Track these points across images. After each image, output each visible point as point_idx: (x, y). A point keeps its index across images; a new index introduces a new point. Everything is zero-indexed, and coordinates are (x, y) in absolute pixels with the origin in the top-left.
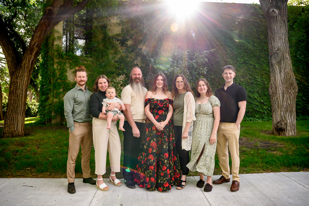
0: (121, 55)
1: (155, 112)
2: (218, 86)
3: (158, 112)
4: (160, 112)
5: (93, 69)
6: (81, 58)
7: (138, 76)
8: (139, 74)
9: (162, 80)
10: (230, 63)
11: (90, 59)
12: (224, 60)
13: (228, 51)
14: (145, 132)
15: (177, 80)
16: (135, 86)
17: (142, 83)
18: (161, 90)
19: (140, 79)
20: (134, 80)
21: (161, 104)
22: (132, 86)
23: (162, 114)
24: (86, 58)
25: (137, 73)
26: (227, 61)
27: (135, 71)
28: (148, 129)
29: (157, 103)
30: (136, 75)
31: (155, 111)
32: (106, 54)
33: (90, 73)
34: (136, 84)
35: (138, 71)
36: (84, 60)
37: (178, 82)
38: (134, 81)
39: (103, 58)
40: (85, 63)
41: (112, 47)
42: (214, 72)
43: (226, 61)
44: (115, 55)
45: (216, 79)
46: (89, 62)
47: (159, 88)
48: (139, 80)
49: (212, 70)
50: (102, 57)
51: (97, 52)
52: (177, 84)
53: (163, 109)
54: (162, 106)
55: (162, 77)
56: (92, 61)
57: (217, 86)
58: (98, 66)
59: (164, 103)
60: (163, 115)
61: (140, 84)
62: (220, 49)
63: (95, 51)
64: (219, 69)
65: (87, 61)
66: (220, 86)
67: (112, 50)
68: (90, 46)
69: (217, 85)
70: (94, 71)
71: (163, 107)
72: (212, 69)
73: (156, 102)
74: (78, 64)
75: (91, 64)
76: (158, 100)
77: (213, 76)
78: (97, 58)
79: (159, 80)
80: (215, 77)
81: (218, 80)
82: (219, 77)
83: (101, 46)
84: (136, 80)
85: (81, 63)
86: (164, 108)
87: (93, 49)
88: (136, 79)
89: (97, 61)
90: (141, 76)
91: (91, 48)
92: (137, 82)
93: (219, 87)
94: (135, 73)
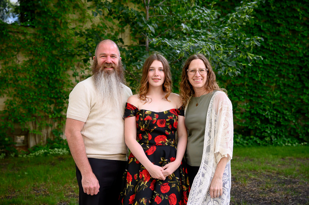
0: (91, 24)
1: (148, 139)
2: (278, 79)
3: (153, 138)
4: (160, 140)
5: (37, 50)
6: (10, 28)
7: (110, 60)
8: (113, 56)
9: (160, 69)
10: (302, 35)
11: (31, 31)
12: (289, 30)
13: (299, 10)
14: (125, 183)
15: (191, 67)
16: (103, 81)
17: (119, 74)
18: (159, 90)
19: (114, 65)
20: (101, 69)
21: (162, 123)
22: (95, 80)
23: (164, 143)
24: (23, 28)
25: (107, 52)
26: (297, 30)
27: (104, 49)
28: (133, 177)
29: (152, 121)
30: (105, 56)
31: (148, 137)
32: (63, 21)
33: (31, 58)
34: (104, 76)
35: (112, 47)
36: (18, 32)
37: (194, 71)
38: (102, 71)
39: (57, 28)
40: (20, 38)
41: (74, 8)
42: (270, 53)
43: (295, 30)
44: (81, 24)
45: (274, 66)
46: (28, 37)
47: (154, 87)
48: (112, 67)
49: (266, 49)
50: (55, 28)
51: (44, 16)
52: (191, 75)
53: (164, 134)
54: (164, 126)
55: (161, 63)
56: (35, 34)
57: (275, 79)
58: (47, 44)
59: (168, 118)
60: (166, 145)
61: (113, 78)
62: (283, 8)
63: (39, 14)
64: (280, 46)
65: (25, 34)
66: (282, 79)
67: (74, 13)
68: (29, 5)
69: (276, 77)
70: (40, 54)
71: (166, 128)
72: (265, 47)
73: (150, 118)
74: (6, 39)
75: (33, 40)
76: (153, 113)
77: (268, 59)
78: (45, 29)
79: (153, 69)
80: (271, 61)
81: (279, 67)
82: (279, 62)
83: (52, 5)
84: (105, 67)
85: (12, 39)
86: (169, 130)
87: (36, 11)
88: (106, 65)
89: (44, 34)
90: (117, 60)
91: (31, 9)
92: (108, 73)
93: (279, 81)
94: (105, 52)
